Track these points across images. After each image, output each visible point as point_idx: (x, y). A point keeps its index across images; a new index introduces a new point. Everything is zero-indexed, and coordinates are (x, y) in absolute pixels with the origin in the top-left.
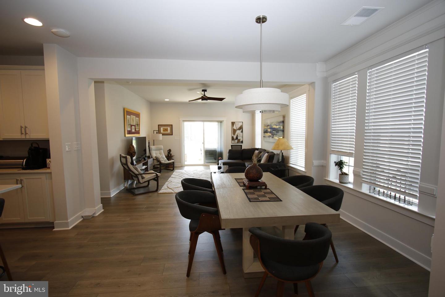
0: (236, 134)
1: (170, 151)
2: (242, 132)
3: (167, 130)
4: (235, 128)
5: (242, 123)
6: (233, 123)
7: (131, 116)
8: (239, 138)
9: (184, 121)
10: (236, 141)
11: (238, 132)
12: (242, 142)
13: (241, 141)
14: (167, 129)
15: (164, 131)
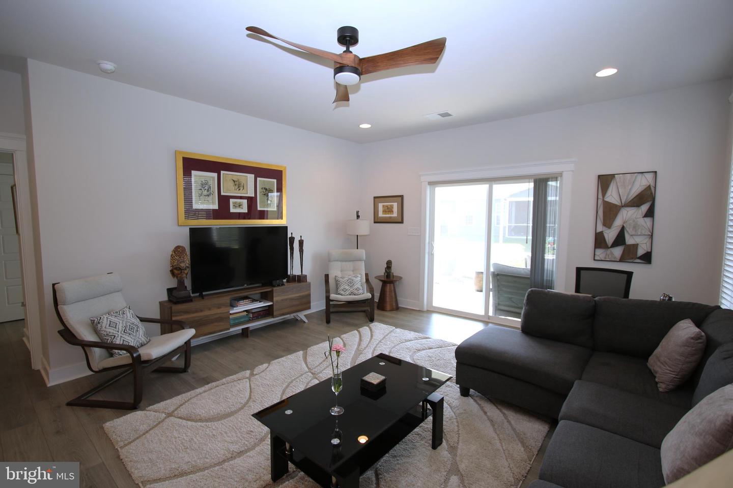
0: (618, 223)
1: (389, 264)
2: (650, 213)
3: (389, 210)
4: (612, 196)
5: (650, 177)
6: (605, 181)
7: (222, 172)
8: (629, 241)
9: (433, 184)
10: (618, 252)
11: (629, 216)
12: (647, 258)
13: (641, 252)
14: (392, 207)
15: (384, 212)
